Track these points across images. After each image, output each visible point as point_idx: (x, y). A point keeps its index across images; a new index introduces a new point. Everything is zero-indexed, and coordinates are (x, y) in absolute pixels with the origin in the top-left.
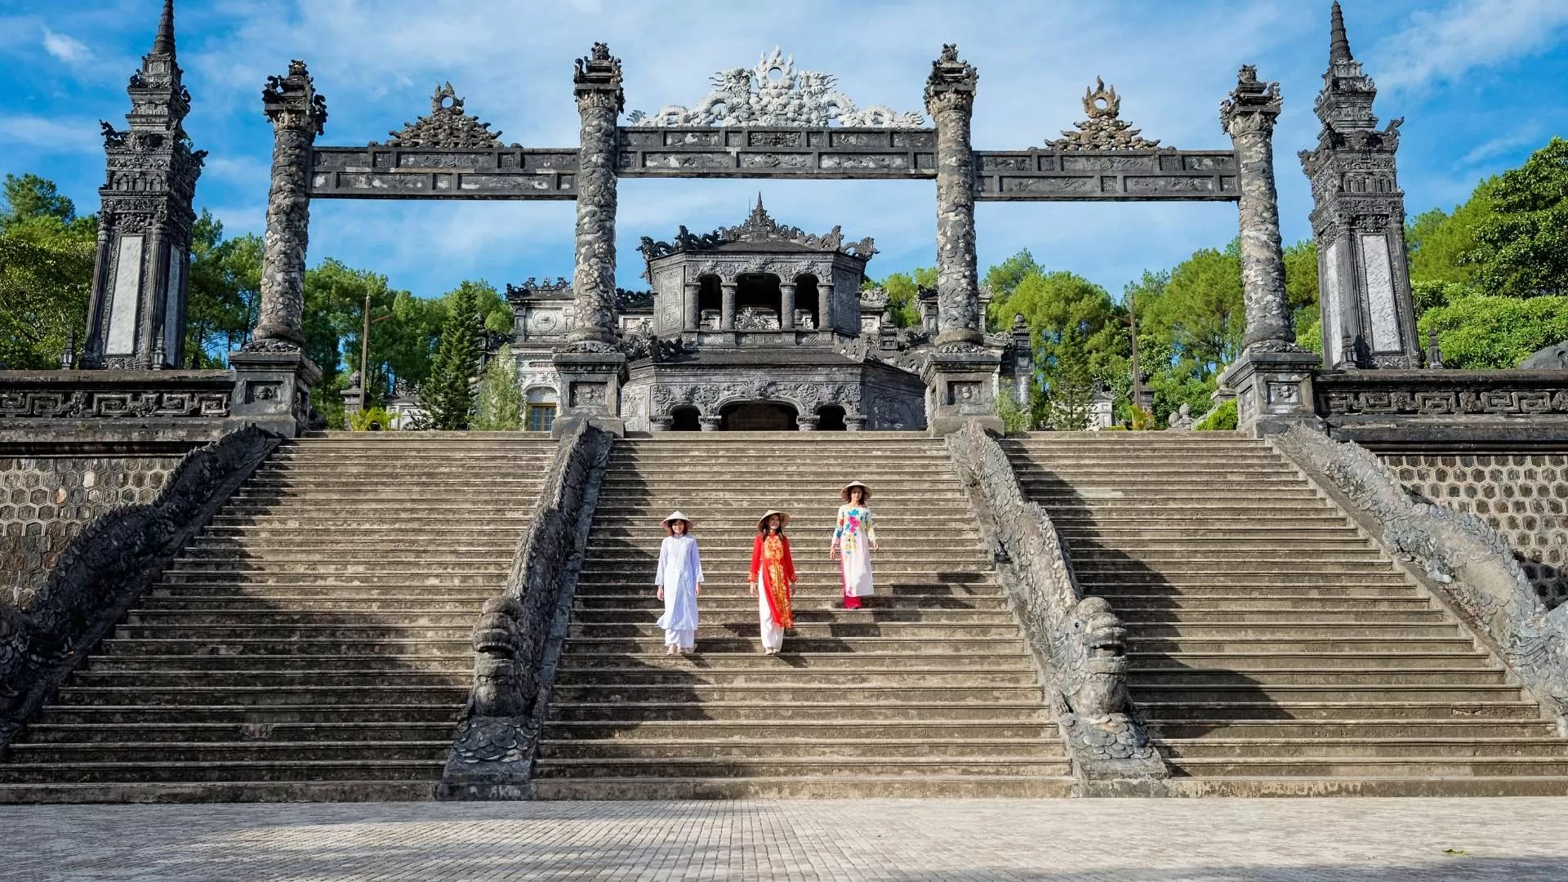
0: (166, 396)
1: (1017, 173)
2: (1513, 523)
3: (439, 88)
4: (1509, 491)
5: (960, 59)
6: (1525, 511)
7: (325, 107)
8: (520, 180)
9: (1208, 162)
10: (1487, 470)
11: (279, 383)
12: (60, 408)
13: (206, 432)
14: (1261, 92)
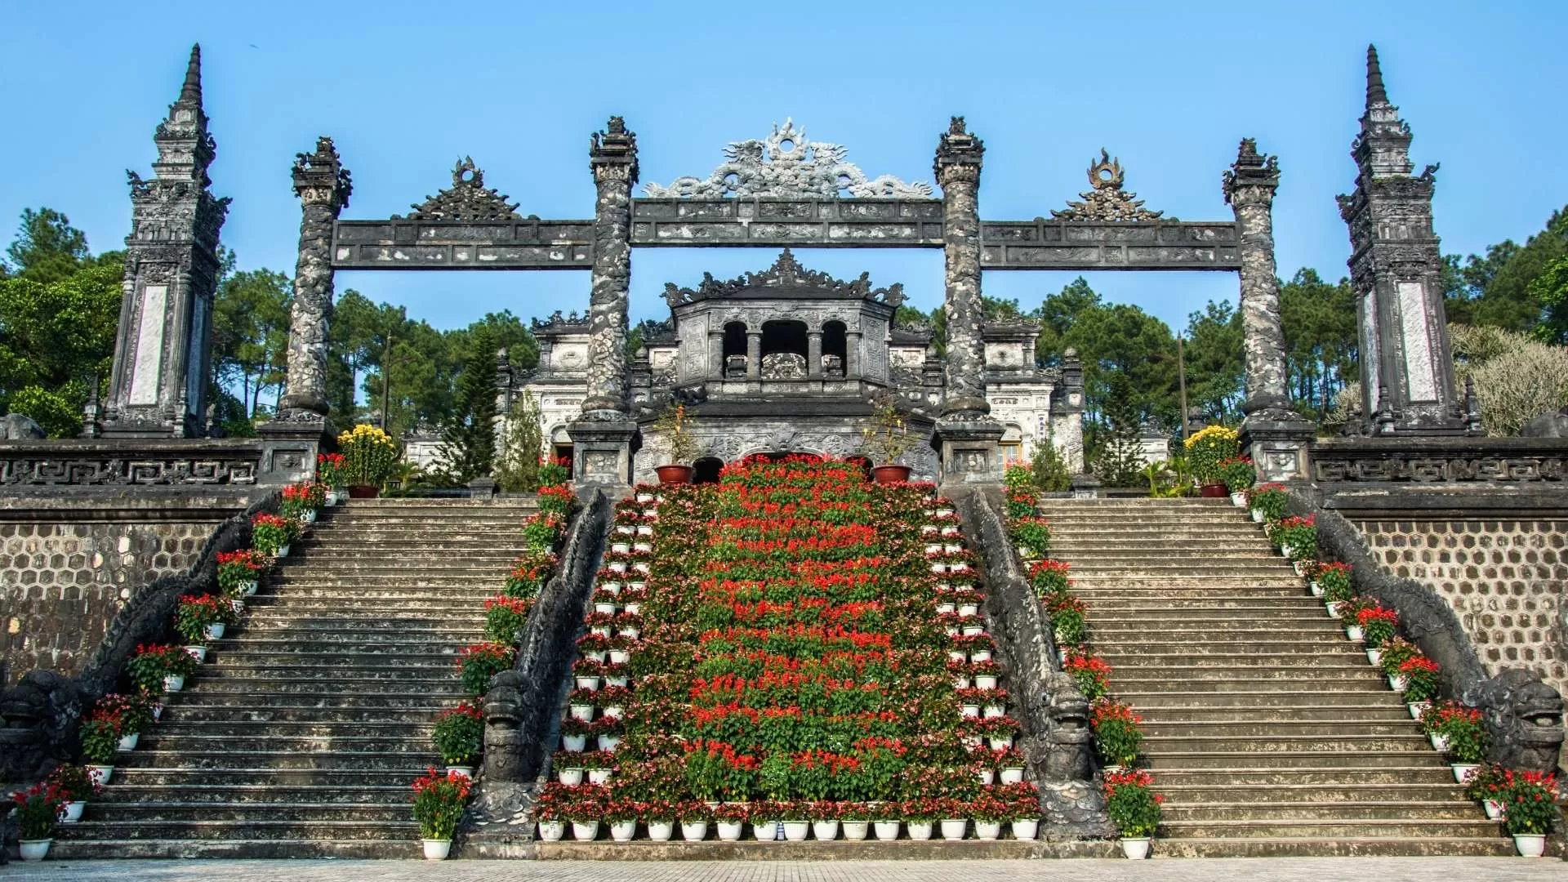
0: (197, 464)
1: (1023, 243)
2: (1501, 589)
3: (460, 162)
4: (1497, 557)
5: (967, 132)
6: (1513, 576)
7: (350, 181)
8: (537, 251)
9: (1209, 233)
10: (1477, 537)
11: (304, 451)
12: (97, 475)
13: (235, 500)
14: (1260, 165)
